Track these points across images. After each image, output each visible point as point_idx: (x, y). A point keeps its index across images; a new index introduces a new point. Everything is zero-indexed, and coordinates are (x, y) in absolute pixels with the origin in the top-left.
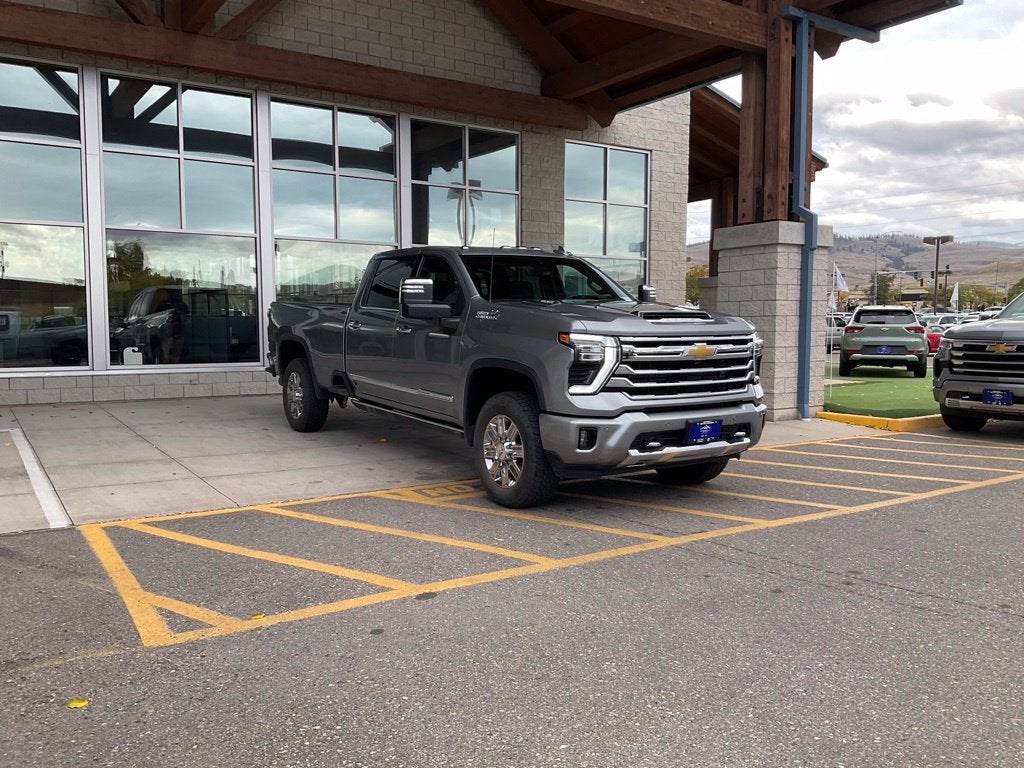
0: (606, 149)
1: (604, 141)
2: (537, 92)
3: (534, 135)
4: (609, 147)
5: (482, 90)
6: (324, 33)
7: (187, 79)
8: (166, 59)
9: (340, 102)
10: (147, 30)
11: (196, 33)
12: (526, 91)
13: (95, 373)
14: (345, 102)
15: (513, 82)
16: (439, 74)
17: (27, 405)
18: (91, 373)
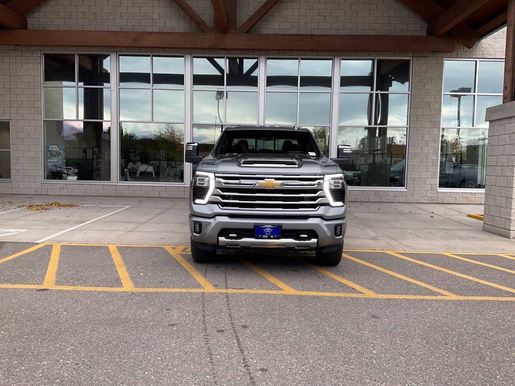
0: (476, 61)
1: (474, 57)
2: (425, 34)
3: (421, 58)
4: (478, 60)
5: (378, 38)
6: (295, 22)
7: (228, 54)
8: (214, 47)
9: (302, 55)
10: (206, 35)
11: (228, 33)
12: (417, 34)
13: (185, 186)
14: (305, 55)
15: (408, 30)
16: (360, 33)
17: (159, 197)
18: (184, 186)
